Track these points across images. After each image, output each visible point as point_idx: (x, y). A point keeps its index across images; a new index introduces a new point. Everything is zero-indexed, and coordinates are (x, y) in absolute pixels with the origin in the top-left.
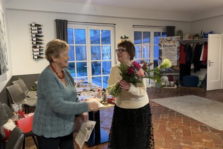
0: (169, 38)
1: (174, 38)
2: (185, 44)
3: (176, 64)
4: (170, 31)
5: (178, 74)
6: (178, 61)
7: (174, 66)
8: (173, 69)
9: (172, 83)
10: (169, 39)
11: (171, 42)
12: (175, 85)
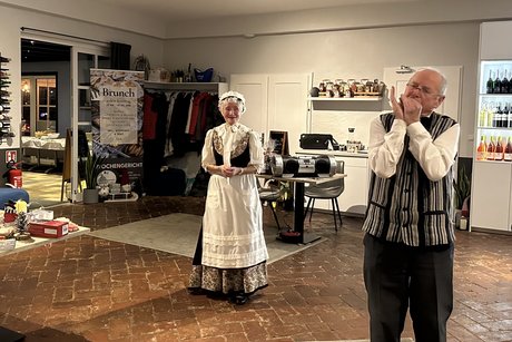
0: (117, 73)
1: (130, 74)
2: (153, 92)
3: (135, 141)
4: (118, 56)
5: (140, 165)
6: (139, 132)
7: (130, 145)
8: (128, 153)
9: (127, 187)
10: (118, 76)
11: (123, 83)
12: (134, 194)
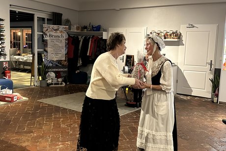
0: (56, 27)
1: (61, 27)
2: (72, 36)
3: (64, 59)
4: (56, 19)
5: (66, 70)
6: (66, 54)
7: (62, 60)
8: (61, 64)
9: (60, 80)
11: (58, 32)
12: (63, 83)
